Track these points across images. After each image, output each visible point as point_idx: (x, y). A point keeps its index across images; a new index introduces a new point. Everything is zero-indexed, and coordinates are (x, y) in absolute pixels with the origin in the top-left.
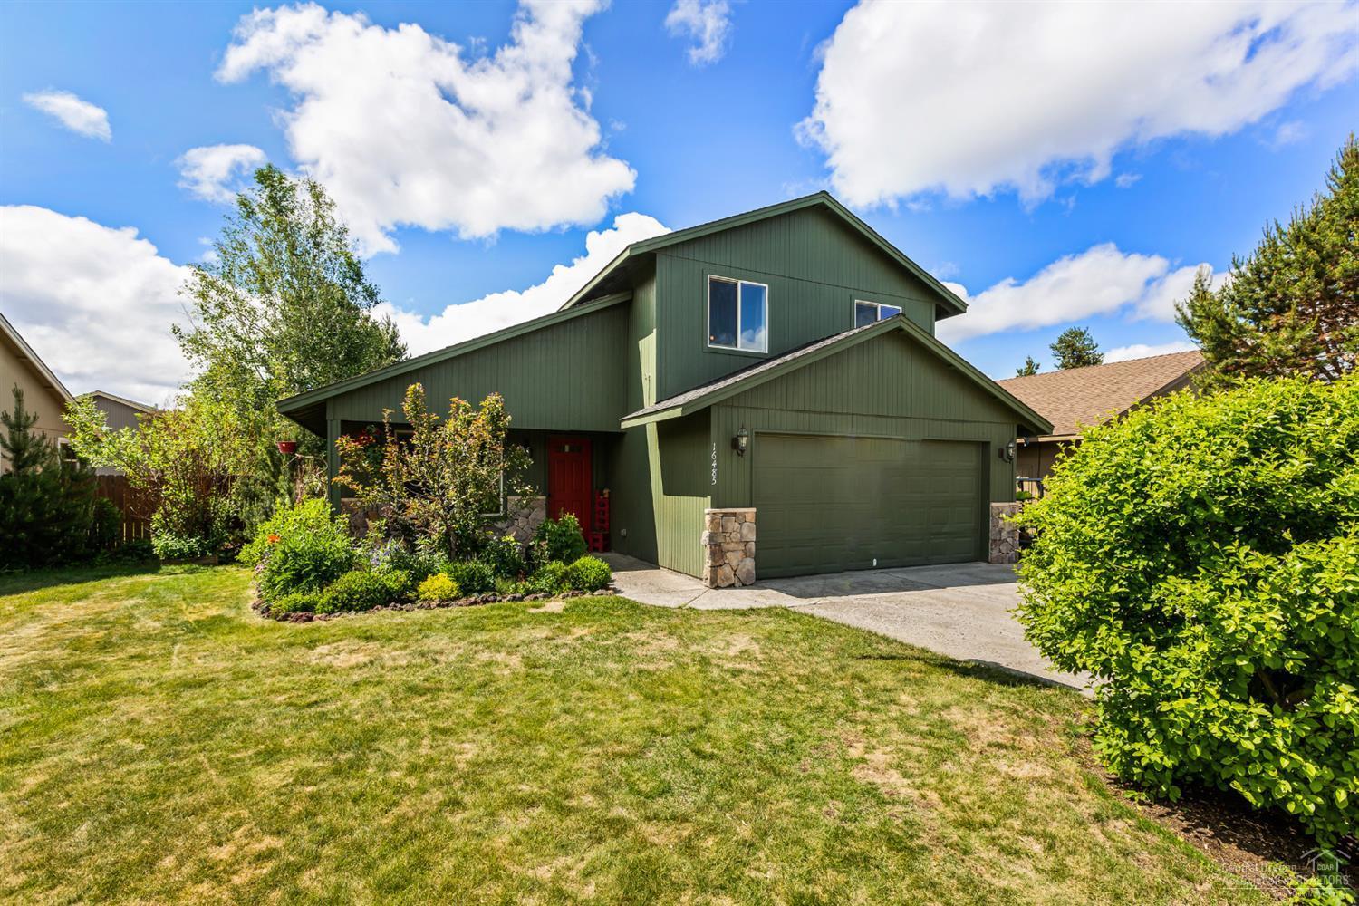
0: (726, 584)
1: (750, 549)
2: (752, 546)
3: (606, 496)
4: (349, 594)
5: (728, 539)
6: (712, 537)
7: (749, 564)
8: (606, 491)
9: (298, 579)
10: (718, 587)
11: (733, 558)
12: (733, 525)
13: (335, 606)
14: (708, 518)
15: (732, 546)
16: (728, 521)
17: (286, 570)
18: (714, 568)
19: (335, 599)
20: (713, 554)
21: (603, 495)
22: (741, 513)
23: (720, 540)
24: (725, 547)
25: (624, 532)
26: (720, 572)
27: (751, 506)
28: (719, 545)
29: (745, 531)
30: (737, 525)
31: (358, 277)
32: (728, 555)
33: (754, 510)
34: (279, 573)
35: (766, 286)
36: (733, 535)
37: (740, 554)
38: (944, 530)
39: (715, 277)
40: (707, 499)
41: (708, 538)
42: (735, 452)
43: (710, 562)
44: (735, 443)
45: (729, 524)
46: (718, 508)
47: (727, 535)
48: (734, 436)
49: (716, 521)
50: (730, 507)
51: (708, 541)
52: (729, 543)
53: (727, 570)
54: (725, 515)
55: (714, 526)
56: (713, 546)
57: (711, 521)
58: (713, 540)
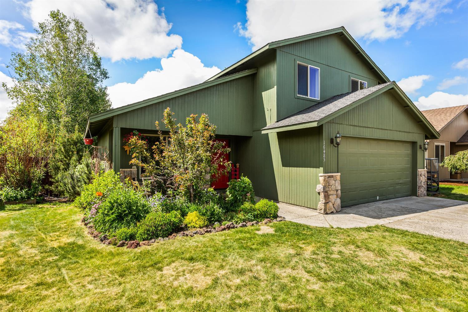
0: (330, 211)
1: (339, 194)
2: (339, 192)
4: (155, 227)
5: (330, 189)
7: (339, 201)
9: (120, 218)
10: (327, 214)
11: (333, 198)
12: (332, 182)
13: (148, 234)
14: (321, 179)
15: (332, 192)
16: (330, 180)
17: (112, 214)
18: (326, 203)
19: (148, 230)
20: (325, 196)
22: (335, 176)
23: (327, 189)
24: (329, 193)
26: (328, 205)
27: (338, 172)
29: (337, 185)
30: (334, 182)
31: (99, 65)
32: (330, 197)
33: (339, 174)
34: (107, 215)
35: (319, 68)
36: (332, 187)
37: (335, 196)
38: (400, 182)
39: (300, 63)
40: (321, 169)
41: (322, 189)
42: (332, 145)
43: (324, 200)
44: (332, 141)
45: (331, 181)
46: (326, 173)
47: (330, 187)
48: (332, 137)
49: (326, 180)
50: (330, 173)
51: (322, 190)
52: (330, 191)
53: (330, 204)
54: (329, 177)
55: (325, 183)
56: (325, 193)
57: (324, 180)
58: (324, 189)
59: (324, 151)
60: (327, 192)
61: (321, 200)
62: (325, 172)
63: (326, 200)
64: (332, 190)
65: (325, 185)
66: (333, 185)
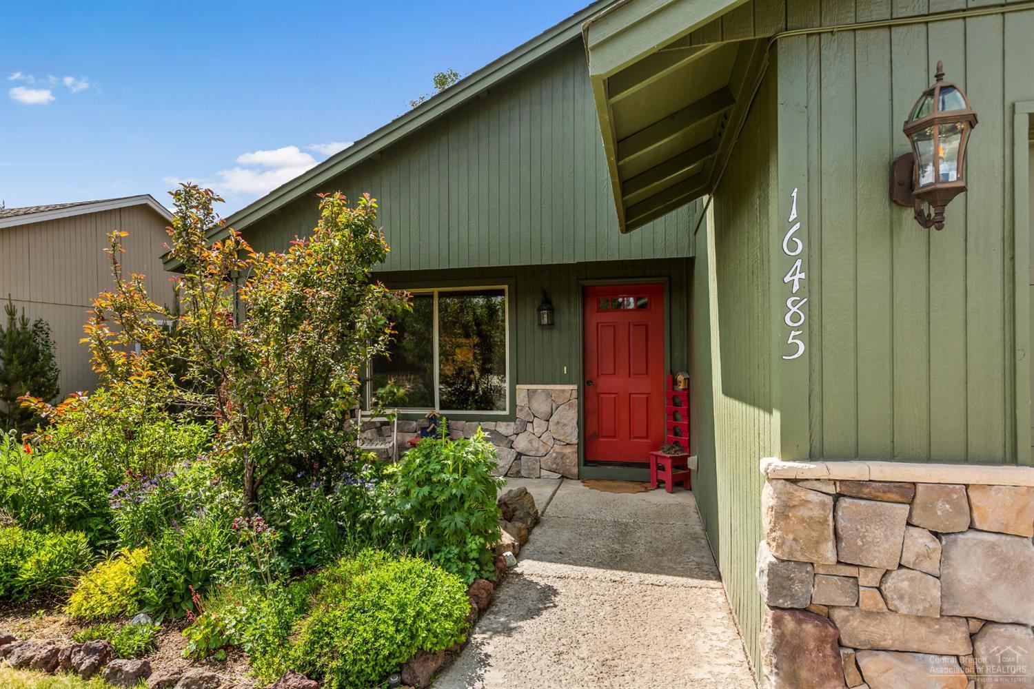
3: (682, 386)
5: (870, 599)
6: (783, 577)
8: (681, 377)
15: (893, 631)
20: (789, 650)
21: (677, 384)
24: (855, 627)
25: (693, 460)
28: (820, 615)
36: (899, 582)
41: (765, 579)
44: (901, 181)
45: (878, 532)
47: (863, 576)
49: (803, 512)
51: (765, 594)
55: (791, 536)
56: (787, 618)
57: (776, 512)
58: (790, 589)
59: (796, 278)
60: (829, 620)
62: (812, 445)
63: (793, 679)
64: (895, 611)
65: (791, 553)
66: (904, 570)
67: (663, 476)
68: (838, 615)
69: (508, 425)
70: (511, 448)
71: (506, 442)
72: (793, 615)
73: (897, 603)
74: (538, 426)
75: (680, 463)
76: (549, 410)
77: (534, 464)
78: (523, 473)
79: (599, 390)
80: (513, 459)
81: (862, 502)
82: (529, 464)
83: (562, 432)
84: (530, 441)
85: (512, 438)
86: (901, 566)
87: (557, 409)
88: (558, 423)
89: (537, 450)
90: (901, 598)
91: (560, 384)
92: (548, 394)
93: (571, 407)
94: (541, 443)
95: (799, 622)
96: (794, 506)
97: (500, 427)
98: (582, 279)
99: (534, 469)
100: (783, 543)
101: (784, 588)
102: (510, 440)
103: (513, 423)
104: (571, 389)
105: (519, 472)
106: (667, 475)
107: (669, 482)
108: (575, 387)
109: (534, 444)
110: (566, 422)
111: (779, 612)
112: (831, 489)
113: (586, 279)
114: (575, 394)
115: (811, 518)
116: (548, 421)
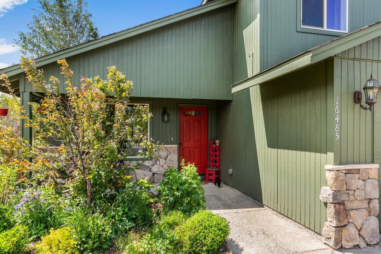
0: (351, 245)
1: (374, 207)
2: (376, 204)
3: (218, 145)
5: (352, 198)
6: (335, 195)
7: (373, 223)
8: (217, 142)
11: (358, 216)
12: (357, 182)
14: (330, 176)
15: (356, 204)
16: (352, 178)
18: (340, 228)
20: (338, 213)
21: (215, 143)
22: (364, 170)
23: (344, 198)
24: (349, 205)
25: (231, 171)
26: (344, 232)
27: (374, 162)
28: (342, 203)
29: (369, 188)
30: (361, 182)
32: (352, 213)
33: (377, 166)
36: (357, 192)
37: (365, 212)
40: (331, 155)
41: (331, 196)
42: (357, 106)
43: (335, 221)
44: (357, 98)
45: (353, 181)
46: (340, 164)
47: (351, 193)
48: (357, 89)
49: (340, 178)
50: (353, 163)
51: (331, 200)
52: (352, 201)
53: (351, 230)
54: (349, 172)
55: (338, 185)
56: (337, 205)
57: (335, 179)
58: (337, 198)
59: (337, 119)
60: (344, 204)
61: (329, 219)
62: (339, 161)
63: (339, 220)
64: (357, 200)
65: (338, 189)
66: (358, 190)
67: (211, 177)
68: (346, 202)
69: (149, 162)
70: (151, 171)
71: (149, 169)
72: (338, 204)
73: (357, 197)
74: (162, 161)
75: (218, 173)
76: (166, 155)
77: (160, 177)
78: (155, 181)
79: (184, 147)
80: (151, 176)
81: (351, 174)
82: (158, 177)
83: (172, 163)
84: (159, 168)
85: (151, 167)
86: (358, 189)
87: (169, 154)
88: (170, 160)
89: (162, 171)
90: (358, 196)
91: (170, 144)
92: (166, 149)
93: (175, 153)
94: (163, 168)
95: (339, 206)
96: (339, 177)
97: (146, 163)
98: (179, 103)
99: (160, 179)
100: (336, 187)
101: (335, 198)
102: (150, 168)
103: (151, 161)
104: (175, 146)
105: (154, 181)
106: (213, 177)
107: (214, 180)
108: (177, 146)
109: (160, 169)
110: (173, 159)
111: (335, 204)
112: (345, 172)
113: (181, 103)
114: (177, 149)
115: (342, 179)
116: (166, 159)
